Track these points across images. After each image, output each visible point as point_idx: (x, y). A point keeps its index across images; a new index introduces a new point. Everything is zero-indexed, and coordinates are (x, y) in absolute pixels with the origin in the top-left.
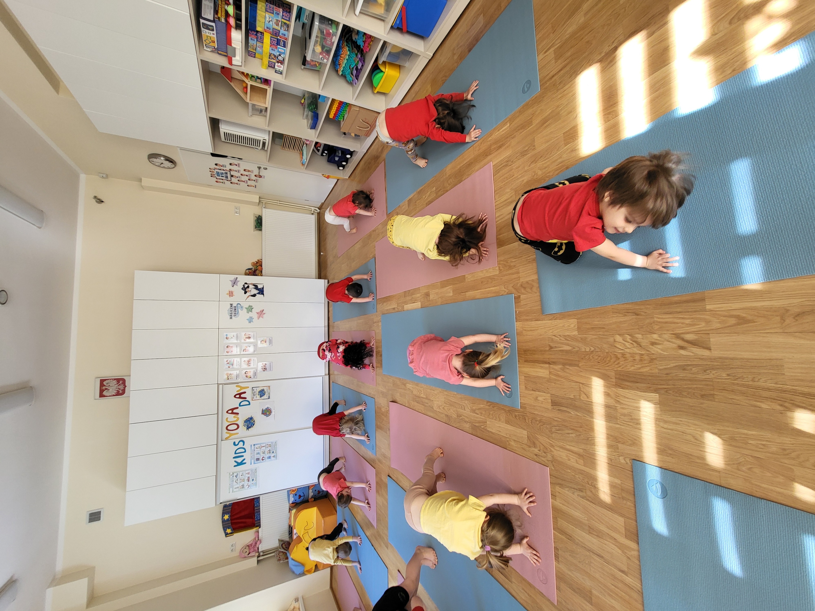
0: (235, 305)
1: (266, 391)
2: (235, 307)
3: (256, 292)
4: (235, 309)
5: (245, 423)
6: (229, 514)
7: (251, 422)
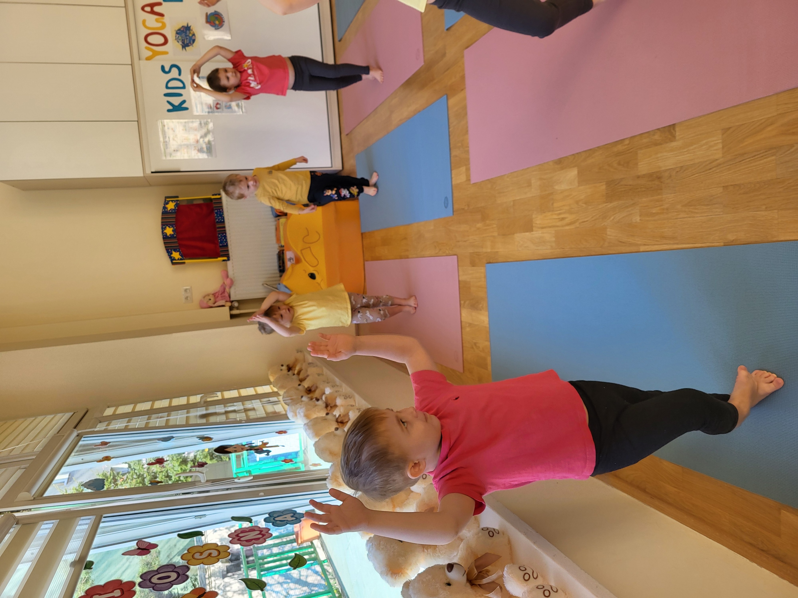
5: (177, 36)
6: (174, 228)
7: (188, 36)
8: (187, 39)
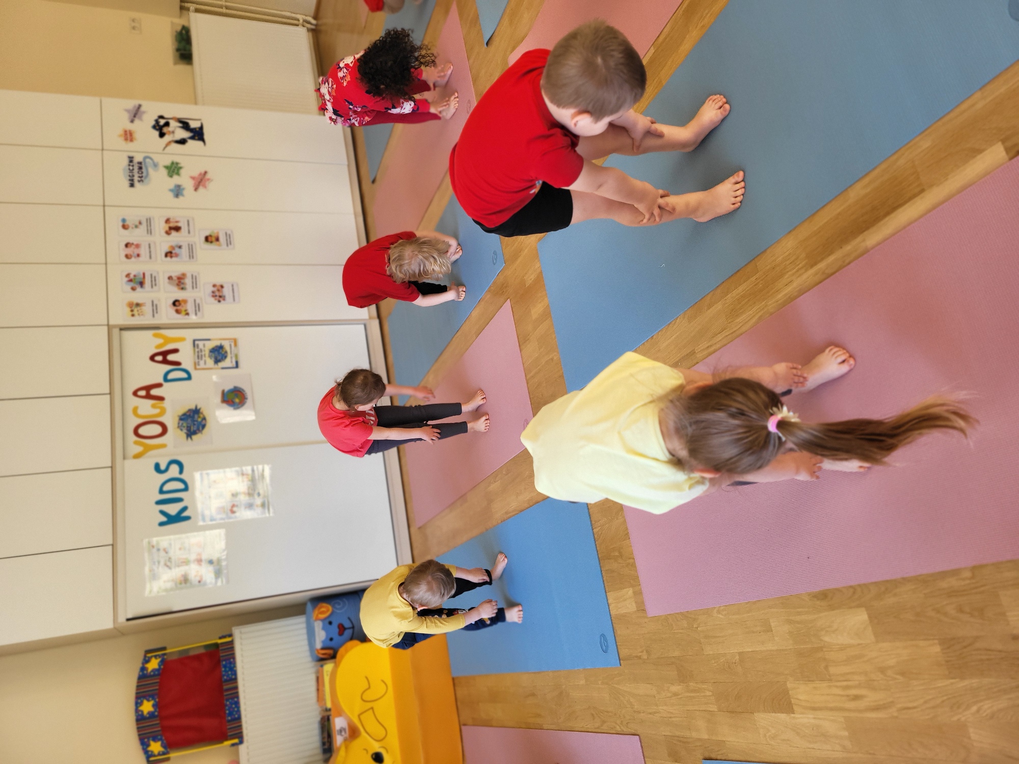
0: (138, 158)
1: (227, 348)
2: (140, 163)
3: (184, 134)
4: (140, 168)
5: (181, 422)
6: (155, 701)
7: (197, 421)
8: (194, 424)
